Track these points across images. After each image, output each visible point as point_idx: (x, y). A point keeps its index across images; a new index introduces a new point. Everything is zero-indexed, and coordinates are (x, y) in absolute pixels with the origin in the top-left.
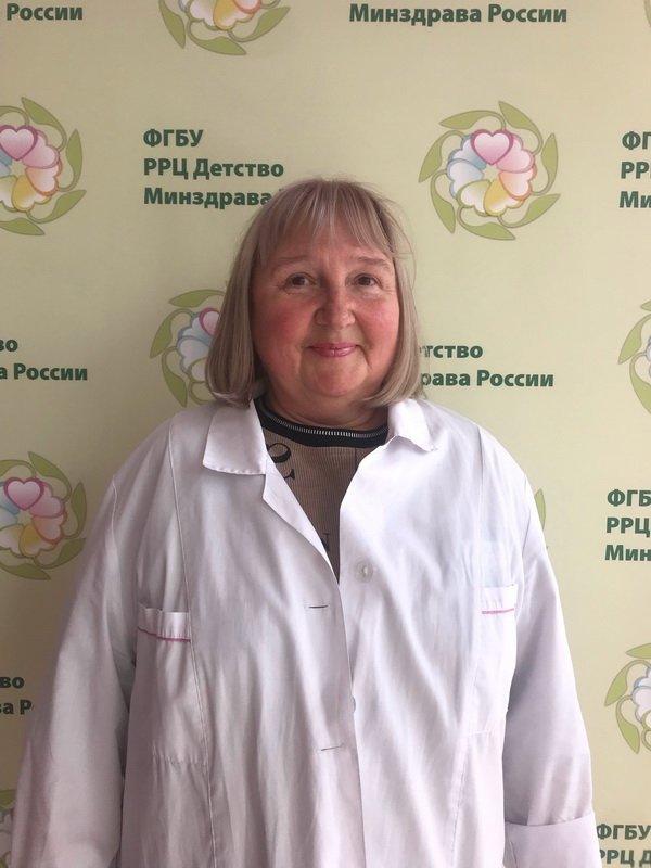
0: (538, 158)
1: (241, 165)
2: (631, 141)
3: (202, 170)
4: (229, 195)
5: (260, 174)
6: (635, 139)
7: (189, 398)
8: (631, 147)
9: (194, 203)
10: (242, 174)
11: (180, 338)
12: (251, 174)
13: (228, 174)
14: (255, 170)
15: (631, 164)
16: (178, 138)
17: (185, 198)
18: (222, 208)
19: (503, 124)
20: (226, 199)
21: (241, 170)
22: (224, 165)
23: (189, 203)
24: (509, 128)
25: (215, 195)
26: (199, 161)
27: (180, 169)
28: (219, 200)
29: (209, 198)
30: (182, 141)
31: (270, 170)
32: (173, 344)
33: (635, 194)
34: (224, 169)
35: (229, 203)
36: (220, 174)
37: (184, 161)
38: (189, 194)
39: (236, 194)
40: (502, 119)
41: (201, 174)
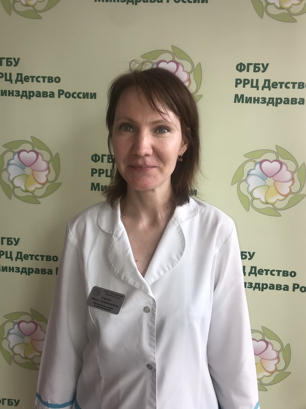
0: (192, 76)
1: (39, 77)
2: (241, 67)
3: (19, 79)
4: (33, 92)
5: (49, 82)
6: (243, 66)
7: (12, 195)
8: (241, 71)
9: (16, 96)
10: (39, 82)
11: (8, 164)
12: (44, 81)
13: (33, 81)
14: (46, 80)
15: (240, 80)
16: (7, 62)
17: (11, 93)
18: (30, 99)
19: (174, 58)
20: (32, 94)
21: (39, 79)
22: (31, 77)
23: (13, 96)
24: (177, 59)
25: (26, 92)
26: (18, 74)
27: (8, 78)
28: (28, 94)
29: (23, 93)
30: (9, 63)
31: (53, 79)
32: (5, 167)
33: (242, 96)
34: (30, 79)
35: (33, 96)
36: (28, 81)
37: (10, 74)
38: (13, 91)
39: (37, 92)
40: (173, 54)
41: (19, 81)
